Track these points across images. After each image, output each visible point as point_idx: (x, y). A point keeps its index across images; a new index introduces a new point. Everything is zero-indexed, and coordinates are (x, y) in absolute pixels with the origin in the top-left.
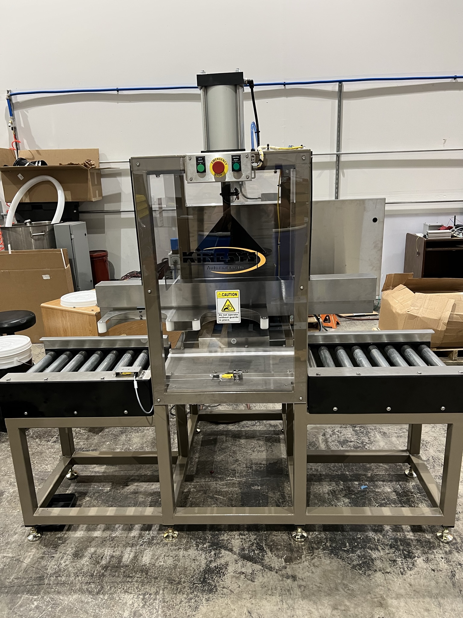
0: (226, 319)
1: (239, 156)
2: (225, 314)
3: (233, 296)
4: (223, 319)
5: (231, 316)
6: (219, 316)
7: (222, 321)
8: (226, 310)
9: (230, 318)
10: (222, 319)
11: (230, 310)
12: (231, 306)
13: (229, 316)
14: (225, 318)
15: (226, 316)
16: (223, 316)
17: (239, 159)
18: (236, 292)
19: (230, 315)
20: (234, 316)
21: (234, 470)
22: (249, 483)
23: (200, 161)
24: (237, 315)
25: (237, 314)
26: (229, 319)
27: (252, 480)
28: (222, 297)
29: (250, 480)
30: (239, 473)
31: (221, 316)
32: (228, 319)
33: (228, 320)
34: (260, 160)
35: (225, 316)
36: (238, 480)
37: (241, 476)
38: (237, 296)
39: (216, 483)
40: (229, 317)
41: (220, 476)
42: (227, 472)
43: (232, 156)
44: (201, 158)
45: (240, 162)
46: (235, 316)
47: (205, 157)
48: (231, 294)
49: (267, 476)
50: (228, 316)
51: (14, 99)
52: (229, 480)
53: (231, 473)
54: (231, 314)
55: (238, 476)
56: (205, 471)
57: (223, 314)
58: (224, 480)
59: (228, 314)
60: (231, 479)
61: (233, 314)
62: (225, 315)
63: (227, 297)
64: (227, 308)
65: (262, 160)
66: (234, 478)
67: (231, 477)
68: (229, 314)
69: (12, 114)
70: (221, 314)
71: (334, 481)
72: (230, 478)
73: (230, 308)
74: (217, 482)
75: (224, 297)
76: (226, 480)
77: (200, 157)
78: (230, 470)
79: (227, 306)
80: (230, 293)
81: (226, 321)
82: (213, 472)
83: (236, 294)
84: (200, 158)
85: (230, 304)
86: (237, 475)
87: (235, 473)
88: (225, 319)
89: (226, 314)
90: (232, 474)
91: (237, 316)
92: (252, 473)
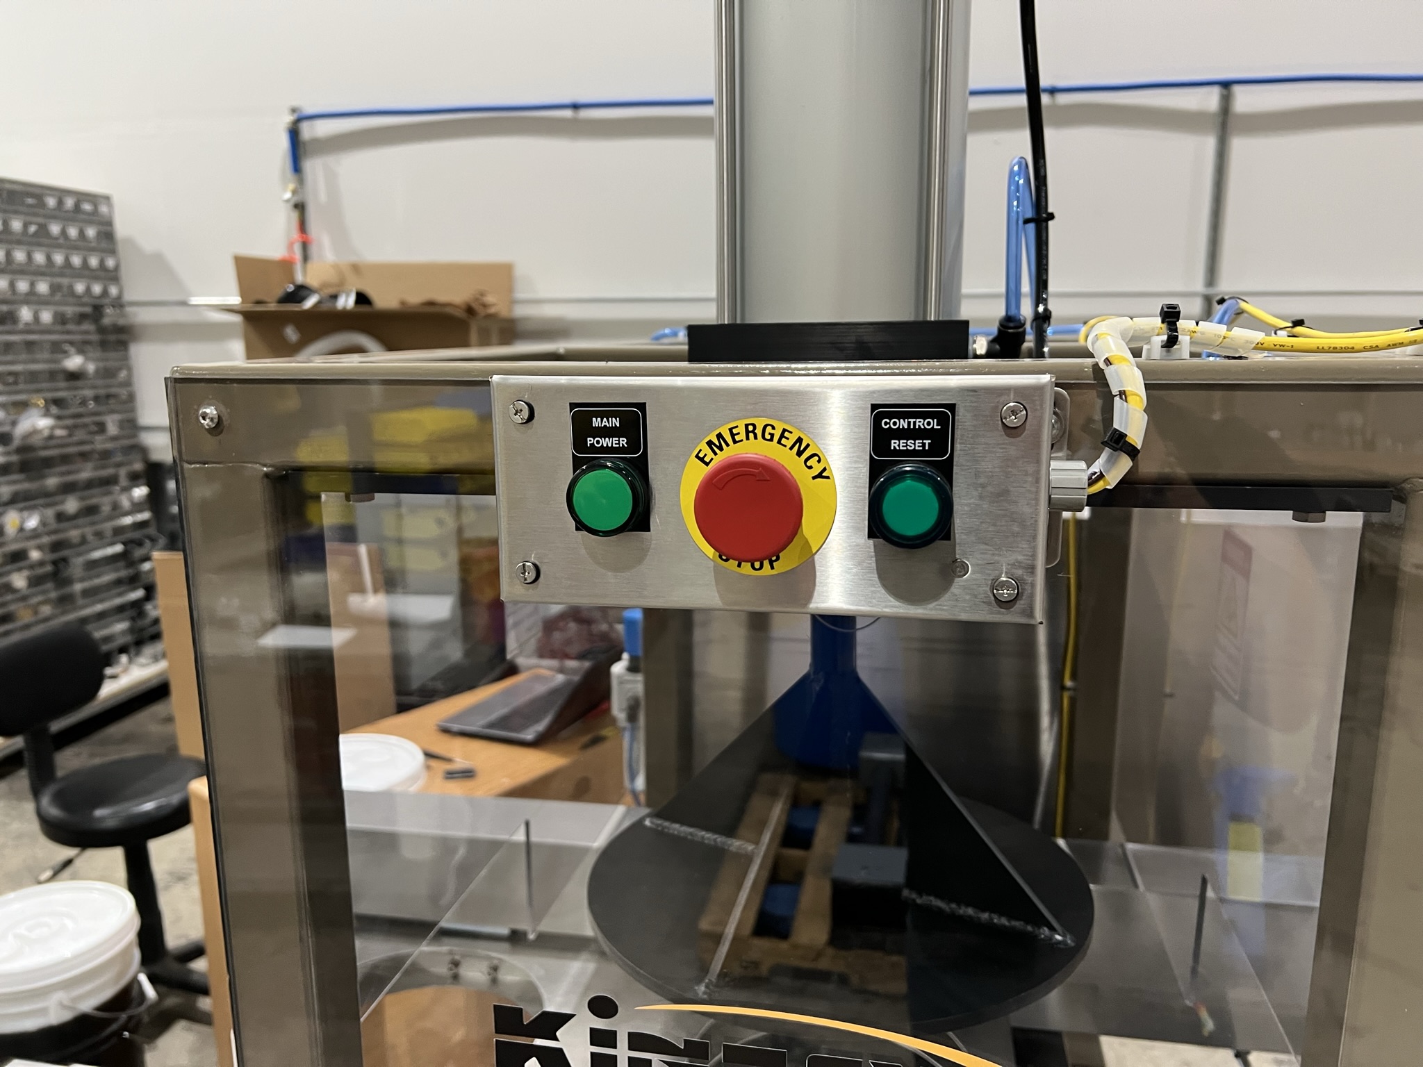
1: (944, 413)
17: (941, 440)
23: (606, 442)
34: (1118, 442)
43: (880, 412)
44: (608, 415)
45: (948, 465)
47: (642, 407)
51: (308, 131)
65: (1136, 436)
69: (297, 168)
77: (606, 410)
84: (602, 415)
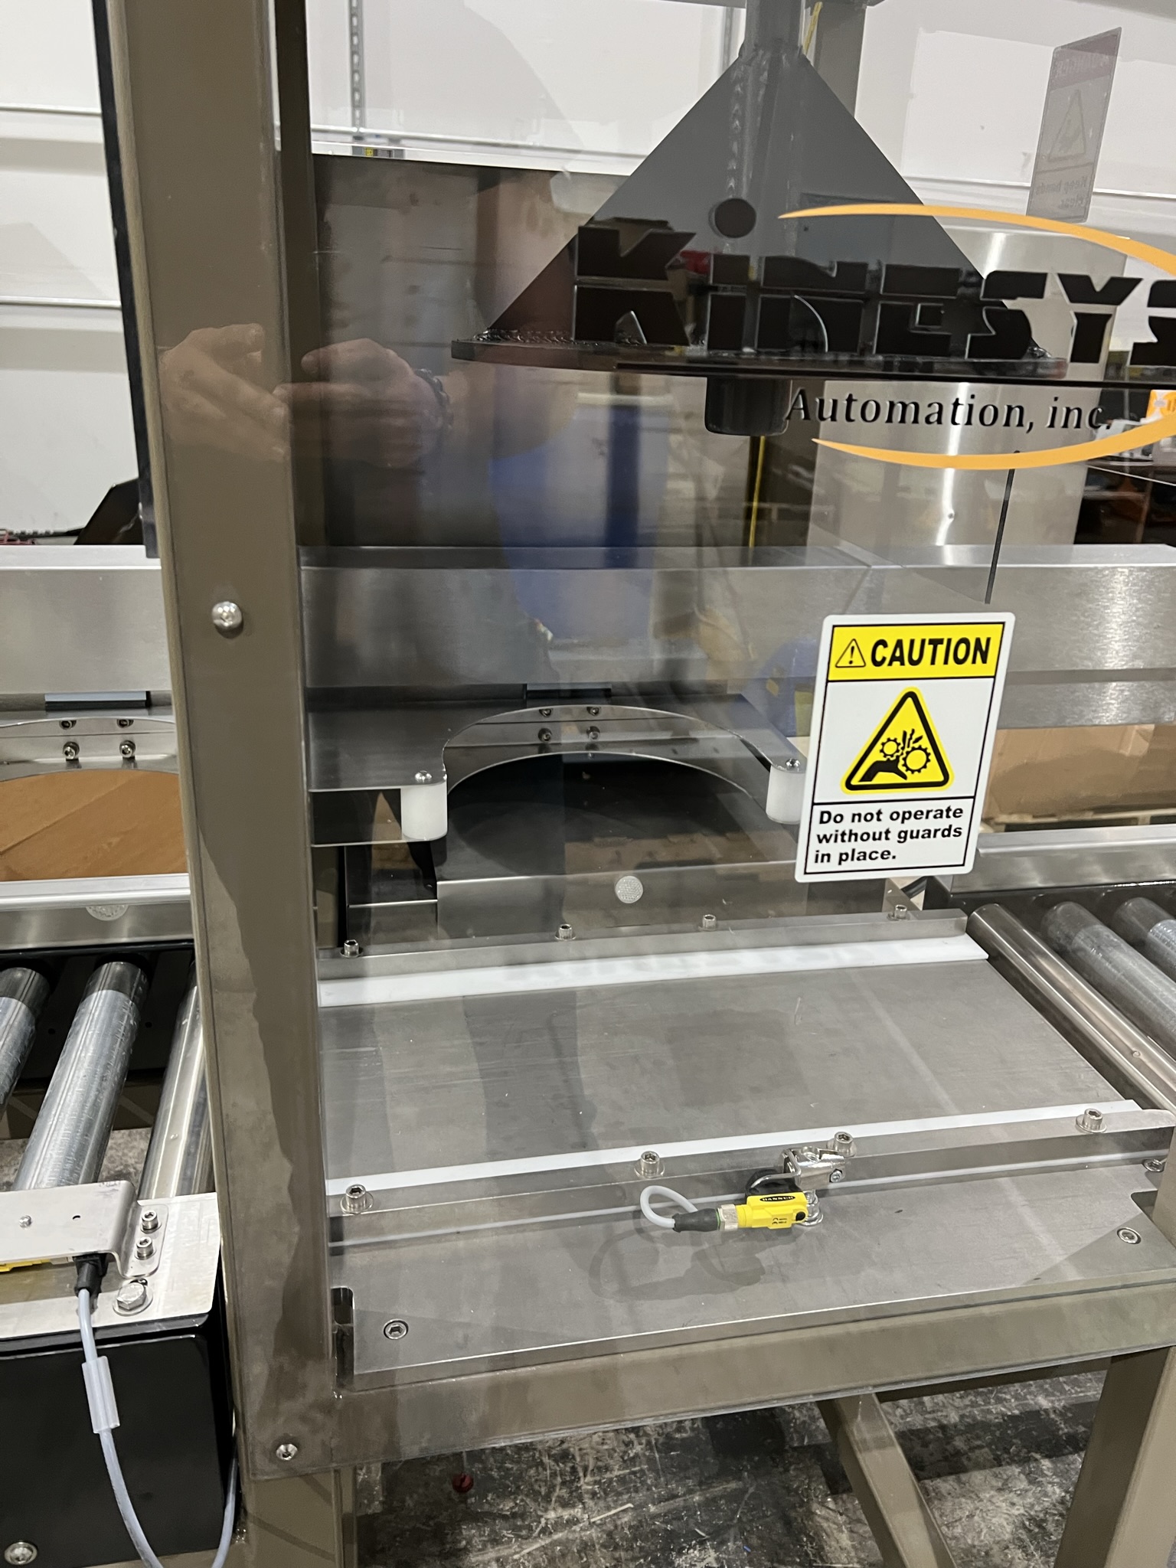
0: (869, 846)
2: (863, 809)
3: (953, 668)
4: (847, 847)
5: (911, 825)
6: (819, 829)
7: (833, 865)
8: (882, 778)
9: (903, 837)
10: (835, 849)
11: (912, 778)
12: (925, 743)
13: (896, 827)
14: (866, 837)
15: (874, 827)
16: (846, 826)
18: (983, 633)
19: (905, 817)
20: (932, 824)
21: (565, 1456)
22: (654, 1532)
24: (958, 813)
25: (955, 805)
26: (892, 845)
27: (664, 1507)
28: (871, 671)
29: (652, 1509)
30: (593, 1474)
31: (830, 828)
32: (881, 846)
33: (885, 855)
35: (860, 828)
36: (597, 1519)
37: (607, 1492)
38: (988, 669)
39: (497, 1560)
40: (893, 836)
41: (507, 1506)
42: (532, 1472)
46: (943, 823)
48: (941, 649)
49: (723, 1474)
50: (886, 823)
52: (559, 1525)
53: (554, 1475)
54: (913, 807)
55: (594, 1494)
56: (427, 1484)
57: (847, 811)
58: (530, 1529)
59: (887, 809)
60: (566, 1514)
61: (924, 806)
62: (868, 818)
63: (908, 670)
64: (890, 766)
66: (577, 1511)
67: (565, 1504)
68: (901, 807)
70: (834, 810)
71: (1012, 1461)
72: (560, 1511)
73: (916, 759)
74: (504, 1552)
75: (884, 671)
76: (544, 1531)
78: (546, 1460)
79: (891, 748)
80: (936, 643)
81: (868, 864)
82: (471, 1485)
83: (981, 651)
85: (920, 731)
86: (586, 1483)
87: (574, 1470)
88: (860, 846)
89: (873, 808)
90: (564, 1483)
91: (955, 823)
92: (651, 1461)
